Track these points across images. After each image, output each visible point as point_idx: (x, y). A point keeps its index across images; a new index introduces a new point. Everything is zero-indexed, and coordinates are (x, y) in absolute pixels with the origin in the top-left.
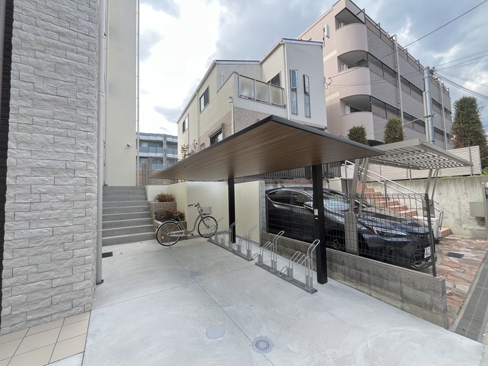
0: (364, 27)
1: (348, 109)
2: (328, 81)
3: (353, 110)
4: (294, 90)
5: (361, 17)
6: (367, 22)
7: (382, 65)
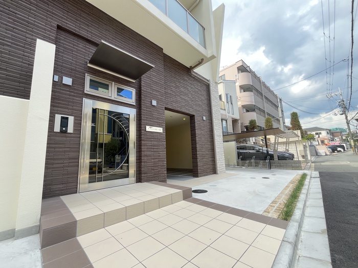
0: (250, 74)
1: (245, 111)
2: (239, 98)
3: (247, 111)
4: (228, 102)
5: (248, 69)
6: (250, 72)
7: (257, 90)
